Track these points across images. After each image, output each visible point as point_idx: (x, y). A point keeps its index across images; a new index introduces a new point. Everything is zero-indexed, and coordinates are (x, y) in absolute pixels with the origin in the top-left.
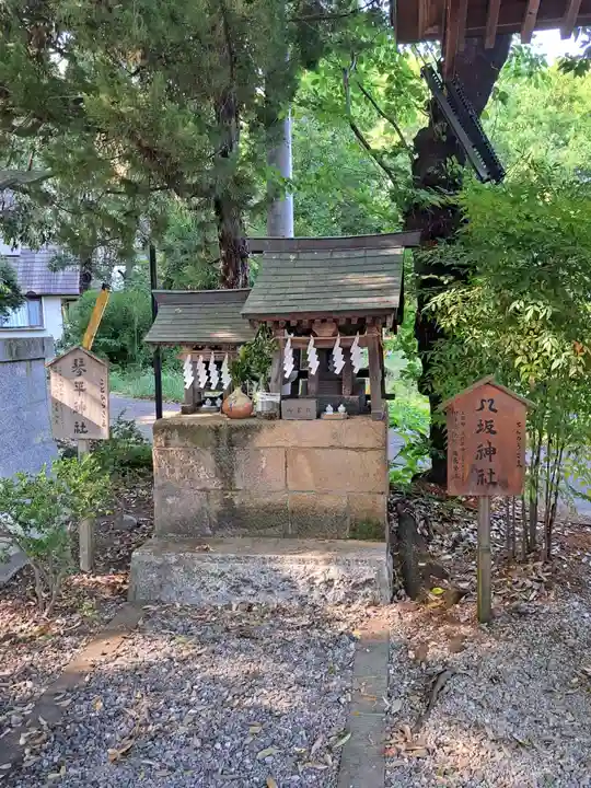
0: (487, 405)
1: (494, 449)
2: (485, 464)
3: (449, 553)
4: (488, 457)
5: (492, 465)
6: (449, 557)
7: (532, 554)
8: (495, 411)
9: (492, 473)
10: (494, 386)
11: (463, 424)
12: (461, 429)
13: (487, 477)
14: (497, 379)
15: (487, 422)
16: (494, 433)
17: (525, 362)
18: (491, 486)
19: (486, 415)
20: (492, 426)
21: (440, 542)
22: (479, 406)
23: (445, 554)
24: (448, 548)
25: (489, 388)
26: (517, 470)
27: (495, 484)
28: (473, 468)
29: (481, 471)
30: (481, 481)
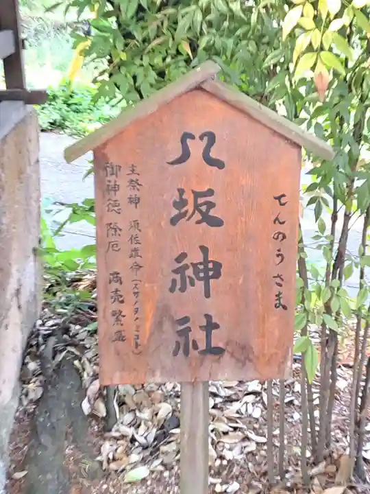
0: (196, 148)
1: (217, 266)
2: (193, 302)
3: (144, 461)
4: (200, 285)
5: (212, 306)
6: (142, 472)
7: (321, 467)
8: (219, 164)
9: (210, 326)
10: (213, 95)
11: (135, 201)
12: (132, 212)
13: (199, 336)
14: (226, 77)
15: (197, 195)
16: (217, 222)
17: (309, 23)
18: (210, 357)
19: (197, 175)
20: (211, 205)
21: (130, 431)
22: (178, 153)
23: (135, 465)
24: (145, 448)
25: (201, 100)
26: (275, 317)
27: (218, 351)
28: (163, 312)
29: (185, 320)
30: (184, 346)
